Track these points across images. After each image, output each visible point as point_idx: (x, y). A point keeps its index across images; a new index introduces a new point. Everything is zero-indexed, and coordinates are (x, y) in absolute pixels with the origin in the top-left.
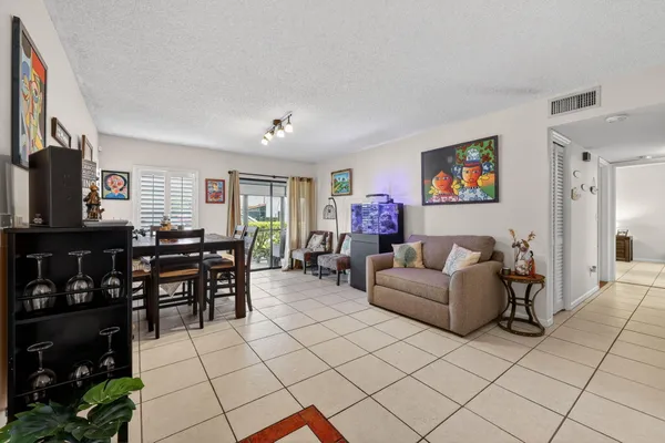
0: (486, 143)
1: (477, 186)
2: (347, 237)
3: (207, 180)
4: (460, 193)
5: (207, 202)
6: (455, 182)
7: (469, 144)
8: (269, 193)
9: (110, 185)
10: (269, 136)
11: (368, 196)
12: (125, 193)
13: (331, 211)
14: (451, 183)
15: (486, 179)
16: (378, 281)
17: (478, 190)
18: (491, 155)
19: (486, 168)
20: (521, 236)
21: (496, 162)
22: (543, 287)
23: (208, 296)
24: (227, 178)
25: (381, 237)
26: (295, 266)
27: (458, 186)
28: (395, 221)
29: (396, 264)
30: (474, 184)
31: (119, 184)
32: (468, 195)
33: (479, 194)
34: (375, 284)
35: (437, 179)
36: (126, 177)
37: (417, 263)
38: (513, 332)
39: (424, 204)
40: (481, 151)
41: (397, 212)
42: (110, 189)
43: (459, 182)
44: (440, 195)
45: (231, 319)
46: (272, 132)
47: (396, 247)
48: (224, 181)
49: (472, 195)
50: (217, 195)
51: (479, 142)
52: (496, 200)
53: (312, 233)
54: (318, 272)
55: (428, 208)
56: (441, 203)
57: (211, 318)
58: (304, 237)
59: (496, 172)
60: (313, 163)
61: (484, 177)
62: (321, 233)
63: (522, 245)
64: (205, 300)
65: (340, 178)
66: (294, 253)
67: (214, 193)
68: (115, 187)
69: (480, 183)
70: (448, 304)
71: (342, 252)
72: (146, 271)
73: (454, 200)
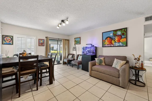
0: (123, 30)
1: (120, 42)
2: (79, 56)
3: (39, 39)
4: (115, 44)
5: (39, 46)
6: (113, 41)
7: (117, 30)
8: (57, 44)
9: (5, 40)
10: (60, 25)
11: (87, 44)
12: (11, 42)
13: (75, 49)
14: (111, 41)
15: (123, 40)
16: (93, 69)
17: (120, 43)
18: (125, 33)
19: (123, 37)
20: (137, 57)
21: (127, 35)
22: (146, 72)
23: (40, 77)
24: (45, 39)
25: (92, 56)
26: (64, 63)
27: (114, 42)
28: (94, 51)
29: (97, 64)
30: (119, 41)
31: (9, 40)
32: (117, 44)
33: (121, 44)
34: (92, 70)
35: (107, 40)
36: (12, 37)
37: (103, 64)
38: (137, 85)
39: (103, 47)
40: (122, 32)
41: (95, 49)
42: (6, 41)
43: (114, 40)
44: (108, 44)
45: (48, 85)
46: (61, 24)
47: (96, 59)
48: (44, 40)
49: (119, 44)
50: (42, 44)
51: (121, 29)
52: (127, 46)
53: (69, 55)
54: (72, 65)
55: (104, 48)
56: (108, 47)
57: (41, 85)
58: (67, 55)
59: (126, 38)
60: (69, 36)
61: (123, 39)
62: (71, 54)
63: (138, 59)
64: (39, 78)
65: (77, 40)
66: (64, 60)
67: (41, 43)
68: (7, 40)
69: (121, 41)
70: (119, 78)
71: (78, 60)
72: (15, 71)
73: (112, 46)
